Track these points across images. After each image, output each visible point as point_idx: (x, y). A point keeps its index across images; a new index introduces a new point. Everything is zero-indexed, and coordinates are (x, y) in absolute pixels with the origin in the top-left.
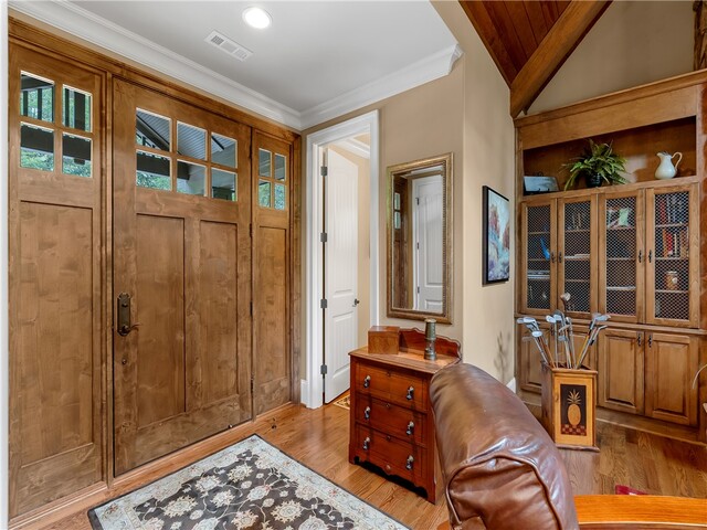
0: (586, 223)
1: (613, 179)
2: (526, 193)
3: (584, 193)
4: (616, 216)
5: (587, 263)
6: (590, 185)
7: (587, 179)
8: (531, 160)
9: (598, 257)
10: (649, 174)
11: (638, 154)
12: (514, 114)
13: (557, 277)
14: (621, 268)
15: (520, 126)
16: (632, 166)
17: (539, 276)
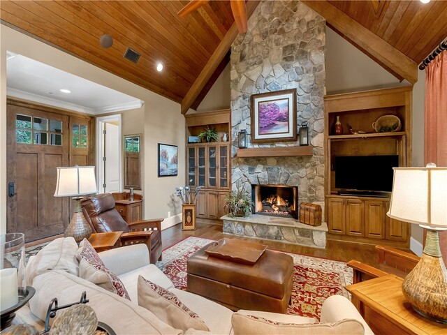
2: (188, 143)
3: (203, 145)
4: (213, 153)
5: (204, 169)
6: (205, 142)
7: (204, 139)
8: (193, 130)
9: (207, 166)
10: (222, 139)
11: (222, 131)
12: (184, 112)
13: (197, 174)
14: (213, 172)
15: (187, 117)
16: (220, 135)
17: (192, 174)
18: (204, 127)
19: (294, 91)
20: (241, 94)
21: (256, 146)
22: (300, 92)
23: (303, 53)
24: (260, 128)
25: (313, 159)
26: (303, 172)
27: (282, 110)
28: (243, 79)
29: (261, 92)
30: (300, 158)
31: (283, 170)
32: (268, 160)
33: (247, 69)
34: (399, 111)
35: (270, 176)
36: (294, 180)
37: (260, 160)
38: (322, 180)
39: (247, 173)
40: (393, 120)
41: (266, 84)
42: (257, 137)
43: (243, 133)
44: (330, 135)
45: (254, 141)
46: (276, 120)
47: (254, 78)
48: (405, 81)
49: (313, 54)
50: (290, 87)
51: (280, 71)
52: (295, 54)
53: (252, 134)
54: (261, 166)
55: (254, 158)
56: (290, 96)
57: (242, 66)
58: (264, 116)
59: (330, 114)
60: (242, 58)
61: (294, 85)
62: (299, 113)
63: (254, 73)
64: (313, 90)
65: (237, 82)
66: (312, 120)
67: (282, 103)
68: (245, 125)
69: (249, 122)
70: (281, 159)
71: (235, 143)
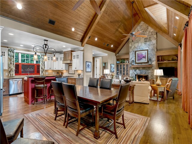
0: (121, 67)
1: (124, 63)
2: (117, 63)
3: (121, 64)
4: (124, 66)
7: (122, 62)
8: (118, 60)
9: (122, 70)
10: (126, 62)
11: (126, 60)
12: (116, 55)
13: (119, 72)
14: (124, 71)
15: (116, 56)
17: (118, 72)
18: (122, 59)
19: (147, 50)
20: (132, 50)
21: (137, 64)
22: (149, 50)
23: (150, 40)
24: (138, 60)
25: (152, 68)
26: (150, 71)
27: (144, 55)
28: (133, 47)
29: (138, 50)
30: (149, 68)
31: (144, 71)
32: (140, 68)
35: (140, 72)
36: (147, 73)
37: (138, 68)
39: (134, 71)
41: (139, 48)
42: (137, 62)
43: (133, 61)
44: (158, 61)
45: (136, 63)
46: (142, 57)
47: (136, 46)
49: (153, 40)
50: (146, 49)
51: (143, 45)
52: (148, 40)
53: (136, 61)
54: (138, 70)
55: (136, 67)
56: (146, 51)
57: (133, 43)
58: (139, 57)
59: (157, 56)
60: (133, 41)
61: (147, 48)
62: (149, 56)
63: (136, 45)
64: (153, 50)
65: (131, 47)
66: (152, 58)
67: (144, 53)
68: (133, 59)
69: (135, 58)
70: (144, 68)
71: (130, 64)
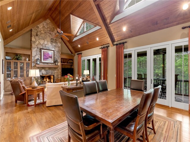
0: (17, 65)
1: (21, 60)
2: (6, 59)
3: (17, 61)
4: (21, 64)
5: (17, 71)
6: (18, 60)
9: (19, 70)
10: (25, 60)
11: (24, 57)
12: (4, 46)
13: (12, 73)
14: (22, 72)
16: (23, 58)
18: (17, 55)
19: (54, 51)
20: (36, 47)
21: (42, 64)
22: (55, 51)
23: (56, 42)
24: (44, 59)
25: (58, 68)
26: (55, 71)
27: (51, 55)
28: (37, 42)
29: (44, 48)
30: (55, 68)
31: (50, 71)
32: (46, 68)
33: (39, 39)
34: (72, 60)
35: (46, 73)
36: (53, 74)
37: (43, 68)
38: (60, 73)
40: (71, 61)
41: (45, 46)
42: (43, 61)
43: (38, 59)
44: (62, 63)
45: (41, 62)
46: (49, 57)
47: (42, 43)
48: (73, 54)
49: (58, 43)
50: (52, 49)
51: (50, 44)
52: (54, 41)
53: (41, 60)
54: (44, 70)
55: (41, 67)
56: (53, 52)
57: (37, 38)
58: (45, 55)
59: (61, 58)
61: (53, 49)
62: (55, 57)
63: (42, 42)
64: (58, 52)
65: (35, 42)
66: (58, 59)
67: (51, 53)
68: (38, 57)
69: (40, 56)
70: (50, 68)
71: (34, 62)
